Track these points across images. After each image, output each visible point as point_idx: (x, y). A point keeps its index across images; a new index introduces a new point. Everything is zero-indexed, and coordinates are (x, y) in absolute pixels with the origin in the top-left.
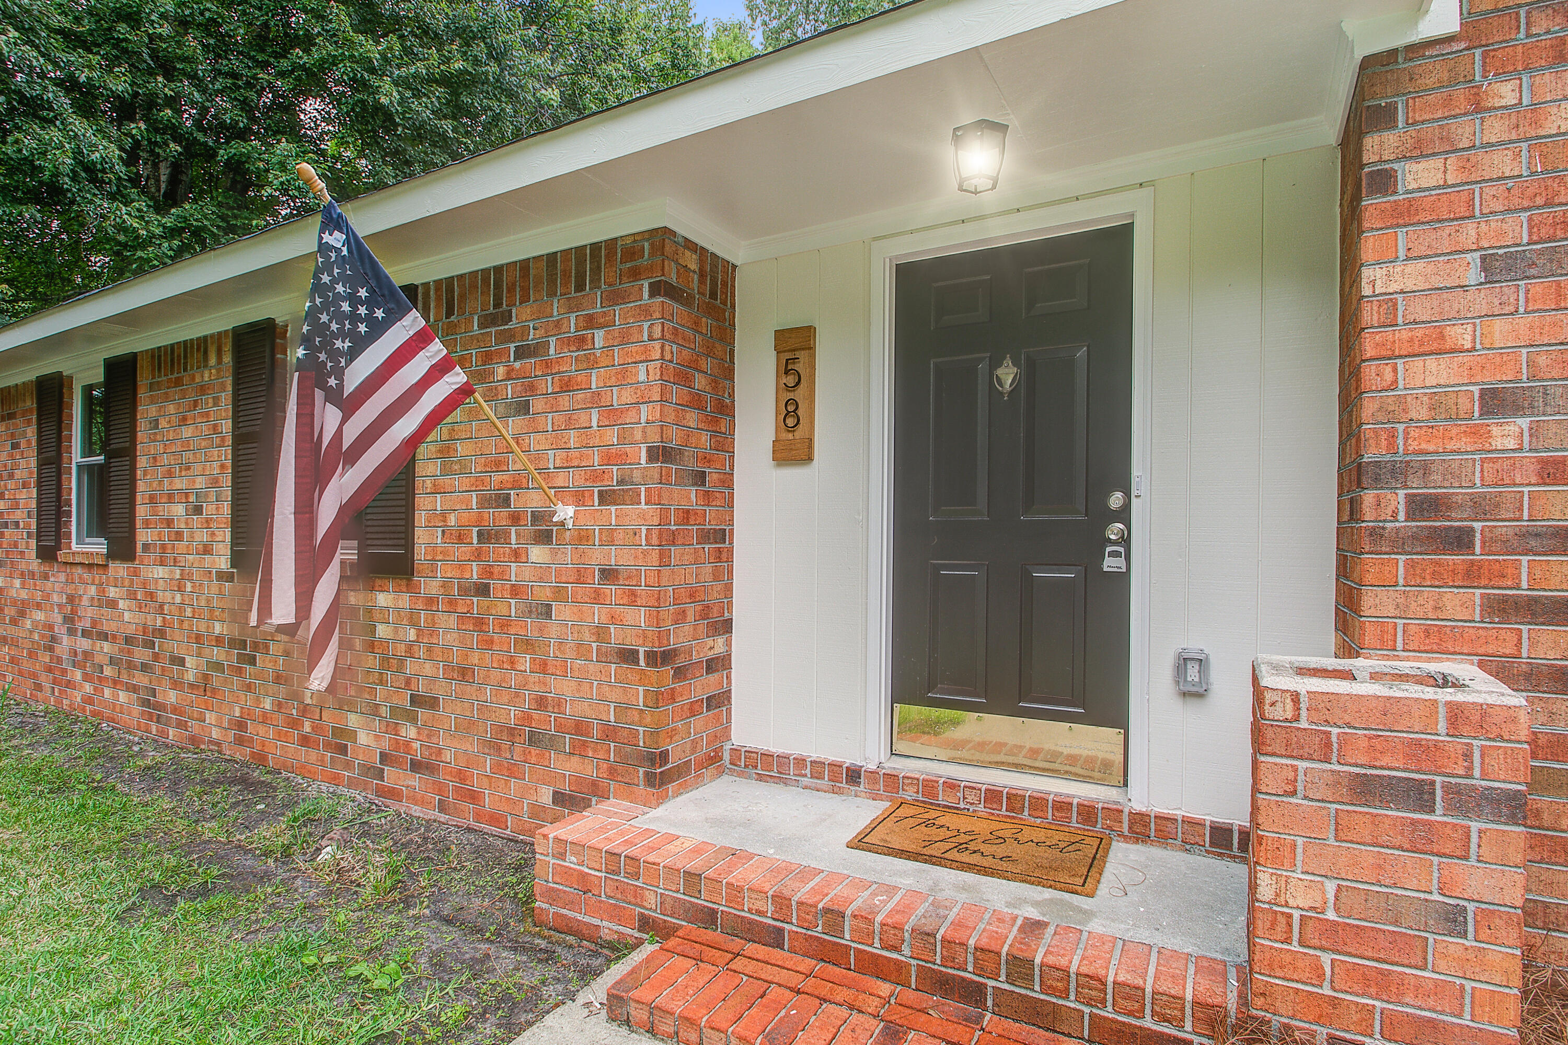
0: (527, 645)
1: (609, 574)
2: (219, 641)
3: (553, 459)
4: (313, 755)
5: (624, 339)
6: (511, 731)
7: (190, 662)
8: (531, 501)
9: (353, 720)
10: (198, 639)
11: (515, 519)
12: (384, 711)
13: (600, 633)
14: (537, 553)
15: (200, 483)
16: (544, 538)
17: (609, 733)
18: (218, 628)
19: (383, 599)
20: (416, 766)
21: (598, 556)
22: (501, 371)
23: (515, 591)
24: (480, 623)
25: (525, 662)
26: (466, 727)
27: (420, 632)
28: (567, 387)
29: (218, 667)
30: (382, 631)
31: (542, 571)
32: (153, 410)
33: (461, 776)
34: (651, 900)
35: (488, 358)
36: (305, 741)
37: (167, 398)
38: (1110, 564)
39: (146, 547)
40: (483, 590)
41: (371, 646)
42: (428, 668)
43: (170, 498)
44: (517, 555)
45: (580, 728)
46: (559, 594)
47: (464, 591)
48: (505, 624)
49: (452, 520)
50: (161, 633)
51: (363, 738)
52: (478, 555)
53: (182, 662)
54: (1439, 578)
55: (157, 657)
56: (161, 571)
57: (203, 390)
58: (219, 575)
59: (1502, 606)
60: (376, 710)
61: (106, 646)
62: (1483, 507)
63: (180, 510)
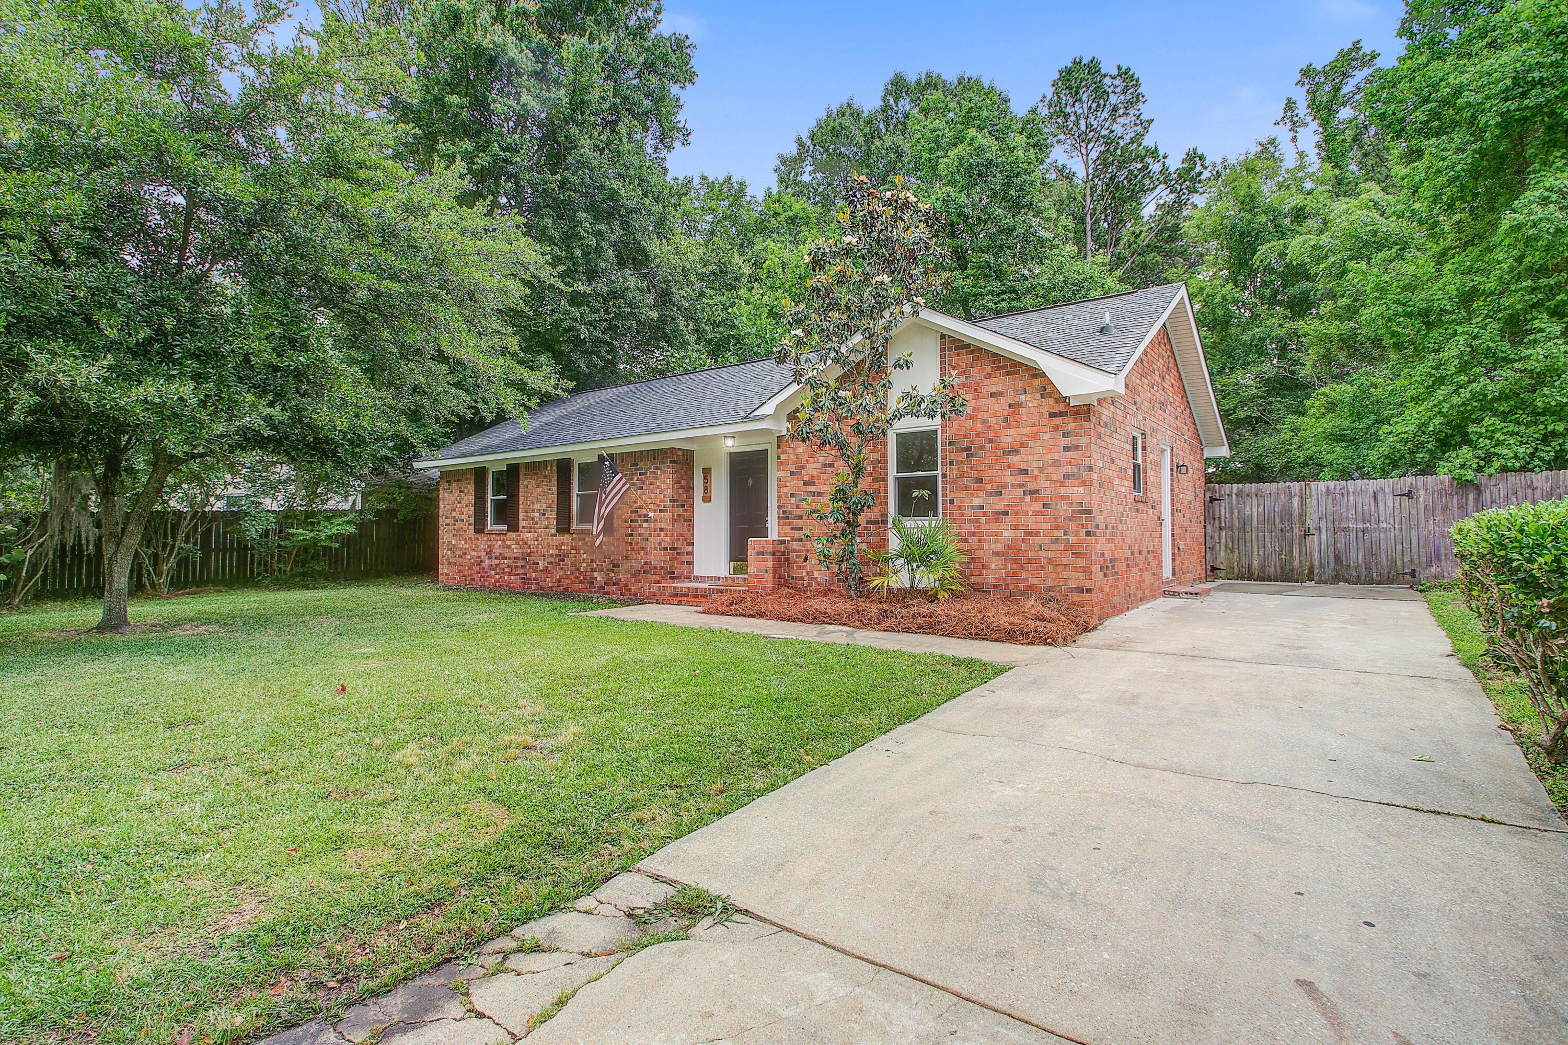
0: (642, 548)
1: (661, 530)
2: (552, 555)
3: (649, 501)
4: (583, 586)
5: (664, 473)
7: (540, 563)
8: (643, 512)
9: (596, 574)
10: (544, 555)
11: (640, 516)
12: (605, 570)
13: (660, 544)
14: (645, 525)
15: (545, 506)
16: (647, 521)
17: (662, 568)
18: (551, 551)
20: (614, 584)
21: (659, 525)
22: (636, 478)
23: (640, 535)
24: (631, 544)
25: (642, 552)
26: (627, 572)
27: (615, 547)
28: (651, 483)
29: (551, 563)
30: (604, 548)
31: (646, 530)
32: (526, 482)
33: (626, 584)
35: (633, 475)
36: (581, 582)
37: (531, 478)
39: (523, 527)
40: (632, 535)
41: (601, 553)
42: (617, 557)
43: (533, 511)
44: (640, 526)
45: (655, 568)
46: (650, 535)
47: (627, 535)
48: (637, 543)
49: (623, 517)
50: (530, 555)
51: (599, 579)
52: (630, 526)
53: (538, 563)
54: (785, 524)
55: (527, 563)
56: (529, 535)
57: (545, 477)
58: (552, 535)
59: (792, 529)
60: (602, 570)
61: (506, 561)
62: (790, 512)
63: (537, 515)
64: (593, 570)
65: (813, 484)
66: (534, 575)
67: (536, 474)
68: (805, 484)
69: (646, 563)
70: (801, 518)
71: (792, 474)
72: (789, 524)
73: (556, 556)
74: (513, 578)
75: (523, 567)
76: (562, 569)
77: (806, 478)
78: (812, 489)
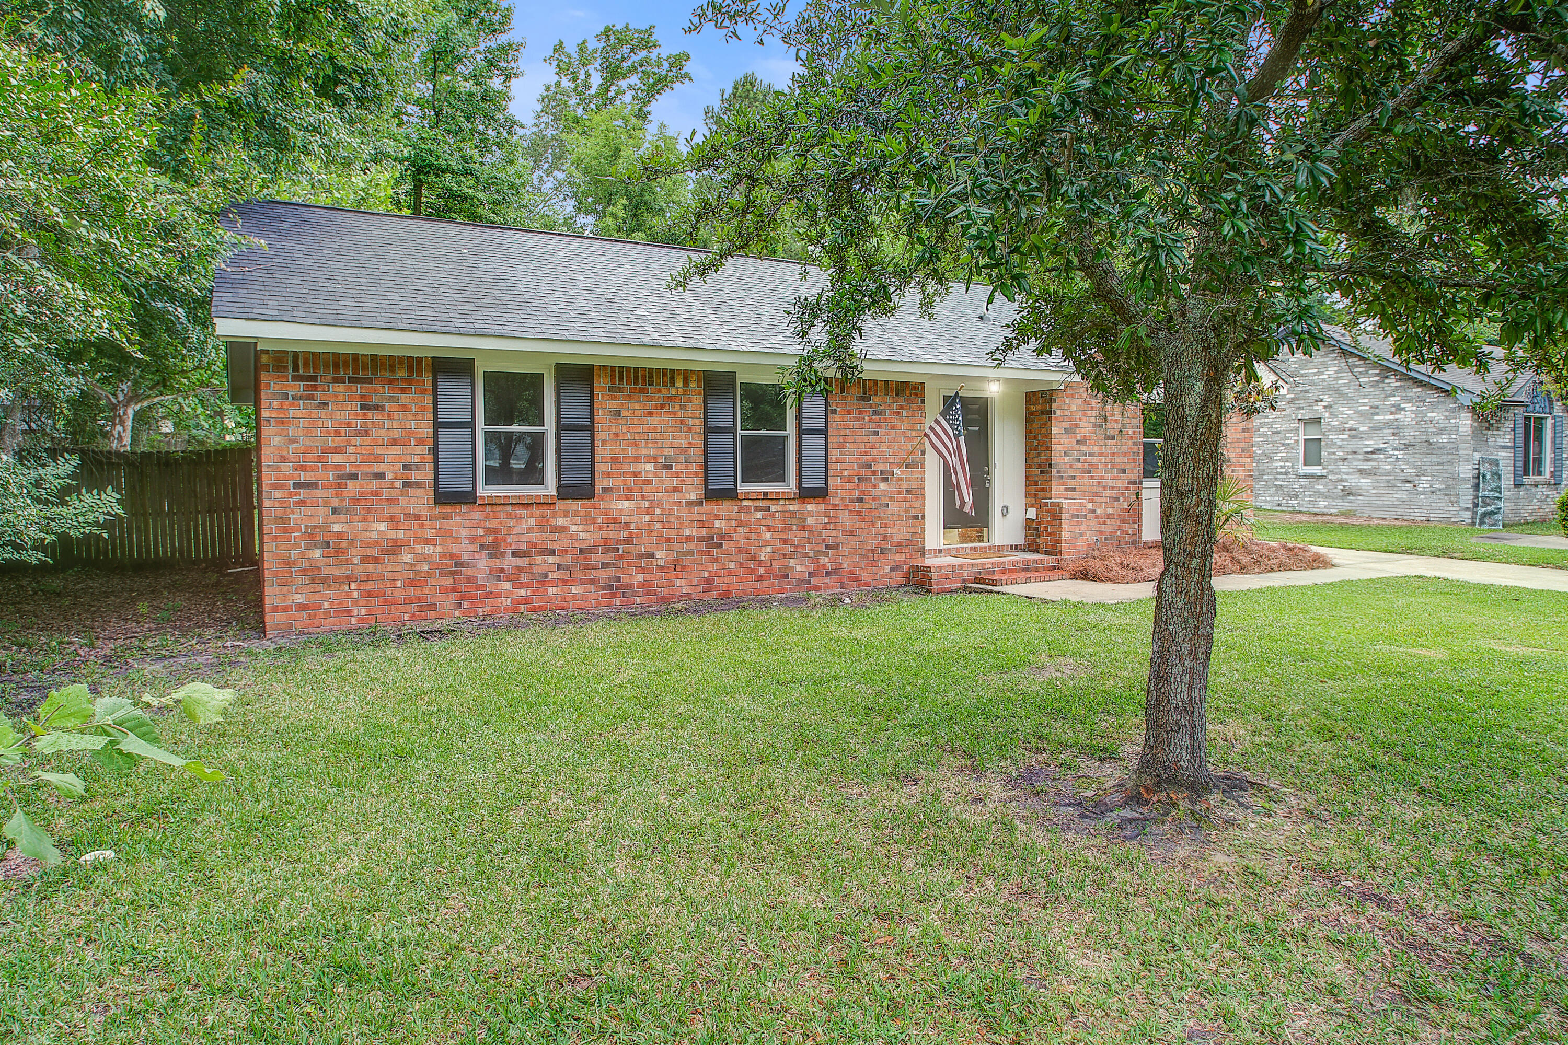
0: (880, 518)
1: (909, 491)
2: (688, 539)
3: (888, 452)
4: (766, 584)
5: (913, 415)
6: (873, 550)
7: (658, 555)
8: (880, 467)
9: (792, 562)
10: (668, 540)
11: (874, 473)
12: (811, 554)
13: (906, 511)
14: (883, 485)
15: (669, 451)
16: (885, 480)
17: (910, 543)
18: (687, 532)
19: (809, 507)
20: (828, 574)
21: (905, 486)
22: (867, 418)
23: (874, 499)
24: (859, 513)
25: (878, 524)
26: (853, 553)
27: (830, 519)
28: (893, 428)
29: (690, 553)
30: (809, 520)
31: (885, 492)
32: (613, 405)
33: (851, 572)
34: (965, 574)
35: (861, 412)
36: (761, 578)
37: (630, 398)
38: (987, 485)
39: (606, 490)
40: (860, 500)
41: (803, 528)
42: (834, 533)
43: (637, 459)
44: (874, 486)
45: (899, 544)
46: (891, 499)
47: (852, 501)
48: (870, 512)
49: (845, 473)
50: (628, 541)
51: (798, 569)
52: (858, 487)
53: (652, 556)
54: (1059, 484)
55: (621, 557)
56: (626, 504)
57: (670, 399)
58: (690, 503)
59: (1066, 489)
60: (806, 555)
61: (551, 559)
62: (1065, 472)
63: (650, 467)
64: (785, 556)
65: (1085, 443)
66: (640, 578)
67: (642, 391)
68: (1078, 443)
69: (885, 538)
70: (1074, 478)
71: (1066, 431)
72: (1063, 484)
73: (701, 539)
74: (574, 589)
75: (605, 566)
76: (716, 560)
77: (1079, 437)
78: (1084, 448)
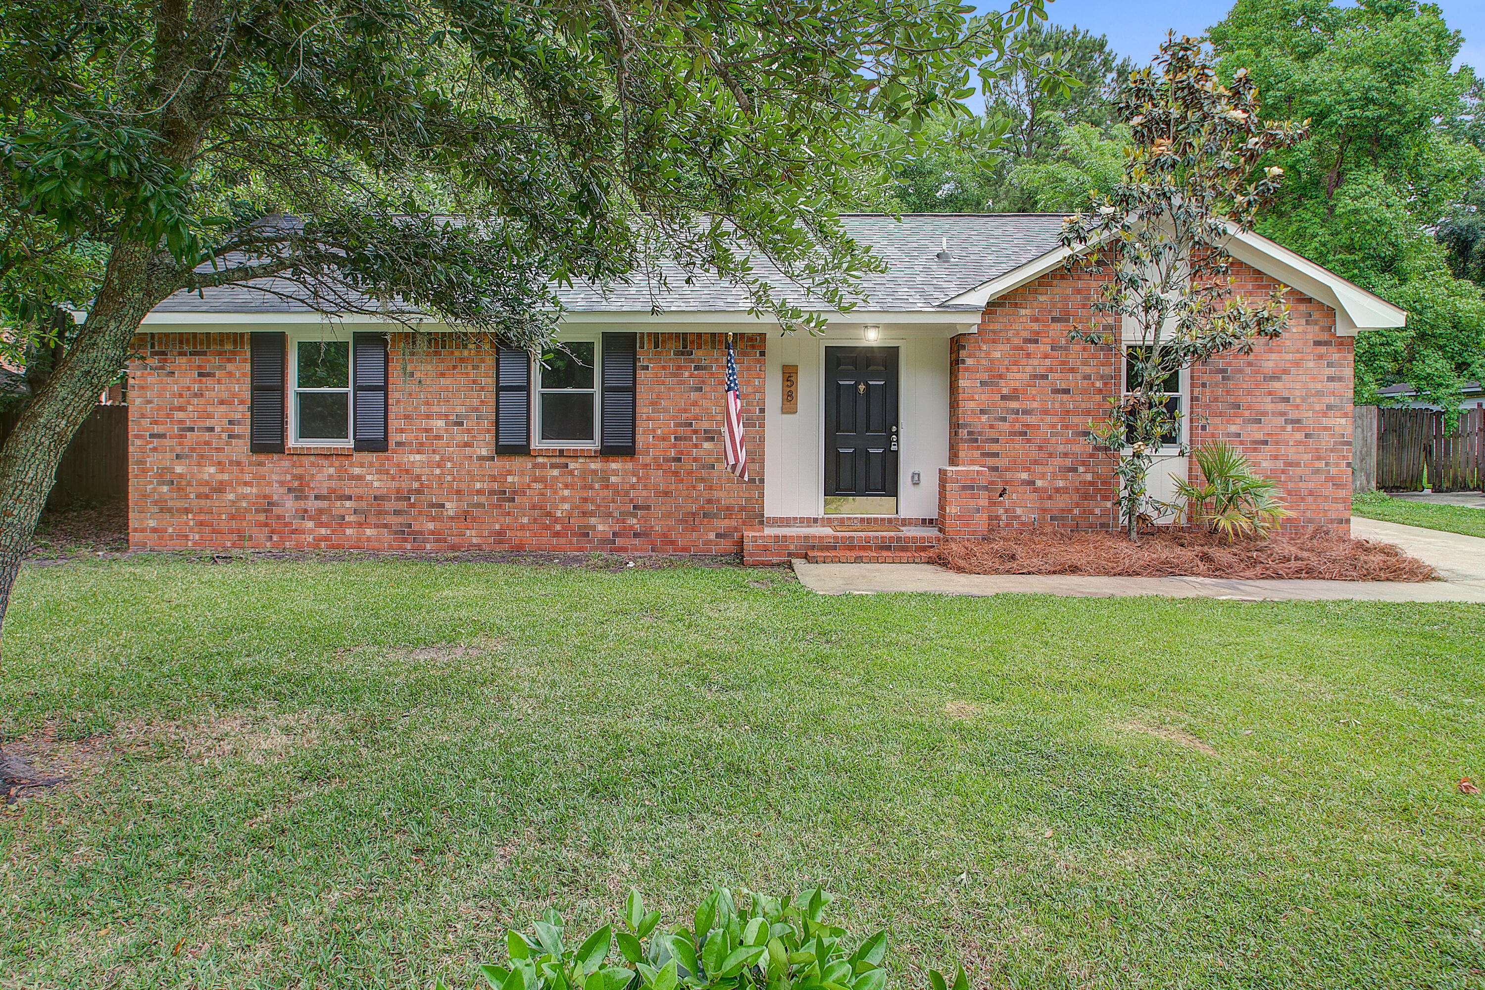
0: (702, 480)
2: (479, 492)
3: (714, 409)
4: (563, 540)
6: (694, 514)
7: (448, 505)
8: (705, 425)
9: (593, 521)
10: (459, 492)
11: (695, 432)
12: (616, 514)
14: (707, 445)
15: (460, 409)
16: (710, 439)
17: (742, 509)
18: (478, 486)
19: (614, 466)
20: (636, 535)
22: (687, 374)
23: (695, 460)
24: (676, 473)
25: (701, 487)
26: (668, 515)
27: (639, 479)
29: (480, 505)
30: (613, 479)
31: (709, 453)
32: (408, 367)
33: (665, 535)
35: (679, 368)
36: (557, 534)
37: (423, 361)
38: (893, 448)
39: (399, 444)
40: (678, 460)
41: (607, 487)
42: (644, 493)
43: (429, 417)
44: (696, 446)
45: (728, 508)
46: (719, 460)
47: (666, 461)
48: (690, 473)
49: (659, 432)
50: (419, 492)
51: (600, 528)
52: (675, 446)
53: (443, 506)
55: (413, 506)
56: (418, 457)
57: (462, 360)
58: (481, 458)
59: (983, 455)
60: (610, 515)
61: (348, 504)
62: (980, 434)
63: (441, 423)
64: (585, 514)
65: (1017, 398)
66: (431, 526)
67: (437, 353)
68: (1003, 398)
69: (709, 501)
70: (997, 441)
71: (983, 384)
72: (978, 448)
73: (492, 492)
74: (369, 532)
75: (397, 513)
76: (508, 514)
77: (1005, 391)
78: (1014, 405)
